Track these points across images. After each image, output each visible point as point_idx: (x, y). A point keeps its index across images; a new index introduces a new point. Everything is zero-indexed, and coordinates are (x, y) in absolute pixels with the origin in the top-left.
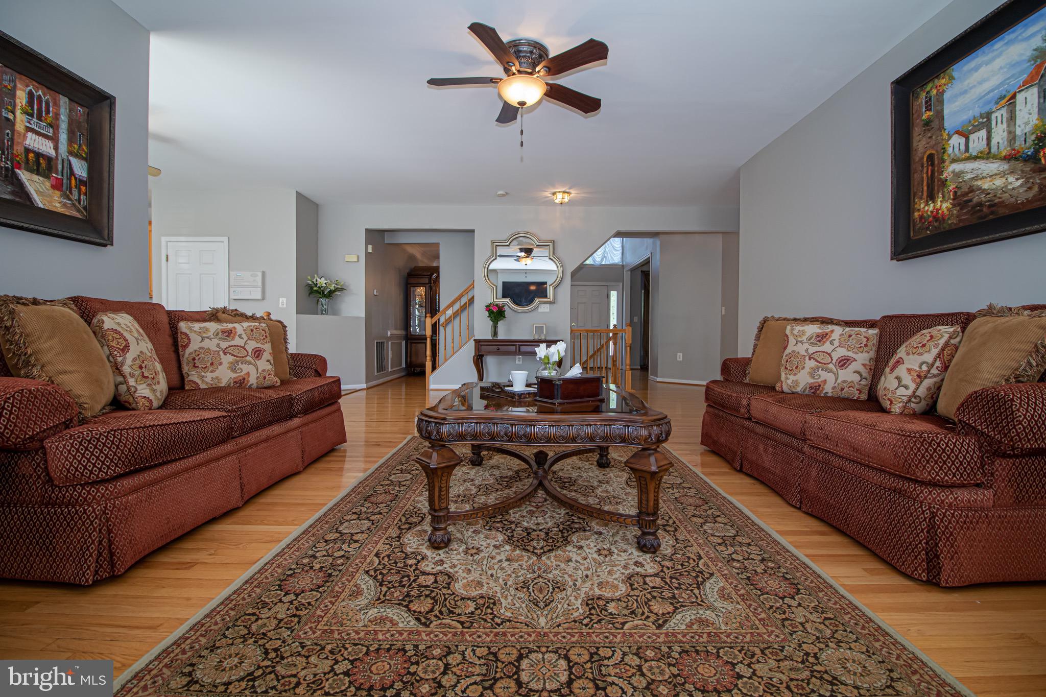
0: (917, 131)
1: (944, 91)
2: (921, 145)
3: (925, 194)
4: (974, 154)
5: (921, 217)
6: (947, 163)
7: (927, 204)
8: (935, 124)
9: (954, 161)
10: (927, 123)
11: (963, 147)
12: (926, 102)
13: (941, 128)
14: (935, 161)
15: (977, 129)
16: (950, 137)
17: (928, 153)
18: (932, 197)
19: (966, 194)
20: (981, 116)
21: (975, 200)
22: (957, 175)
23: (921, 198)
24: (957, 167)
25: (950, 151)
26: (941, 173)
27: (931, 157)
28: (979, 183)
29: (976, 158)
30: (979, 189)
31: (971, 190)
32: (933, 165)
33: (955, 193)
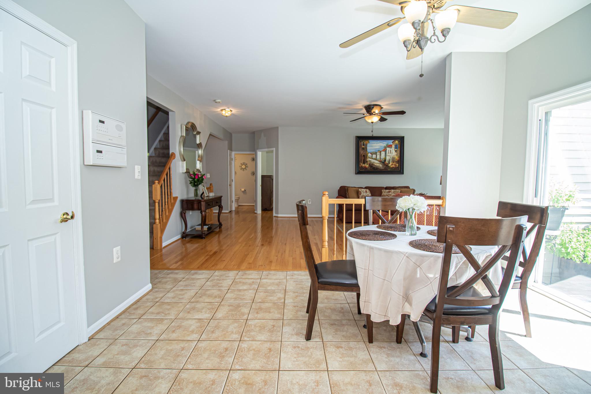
0: (360, 149)
1: (367, 144)
2: (361, 152)
3: (362, 162)
4: (373, 158)
5: (361, 167)
6: (368, 158)
7: (363, 164)
8: (365, 149)
9: (369, 158)
10: (363, 148)
11: (371, 156)
12: (363, 144)
13: (367, 151)
14: (365, 157)
15: (374, 154)
16: (368, 153)
17: (363, 154)
18: (364, 163)
19: (372, 165)
20: (375, 152)
21: (374, 166)
22: (370, 161)
23: (361, 163)
24: (369, 159)
25: (368, 156)
26: (366, 159)
27: (364, 156)
28: (374, 164)
29: (374, 159)
30: (374, 165)
31: (373, 164)
32: (364, 157)
33: (369, 164)
